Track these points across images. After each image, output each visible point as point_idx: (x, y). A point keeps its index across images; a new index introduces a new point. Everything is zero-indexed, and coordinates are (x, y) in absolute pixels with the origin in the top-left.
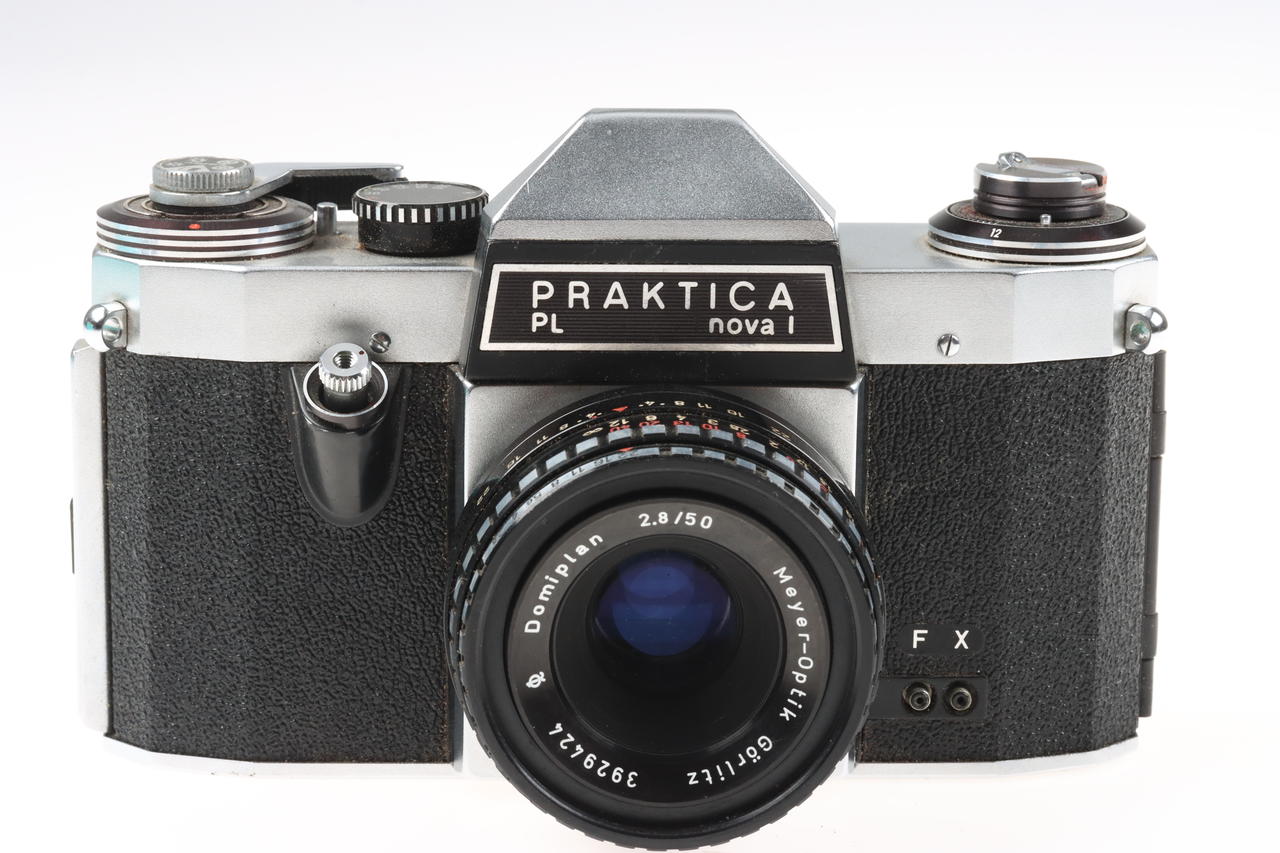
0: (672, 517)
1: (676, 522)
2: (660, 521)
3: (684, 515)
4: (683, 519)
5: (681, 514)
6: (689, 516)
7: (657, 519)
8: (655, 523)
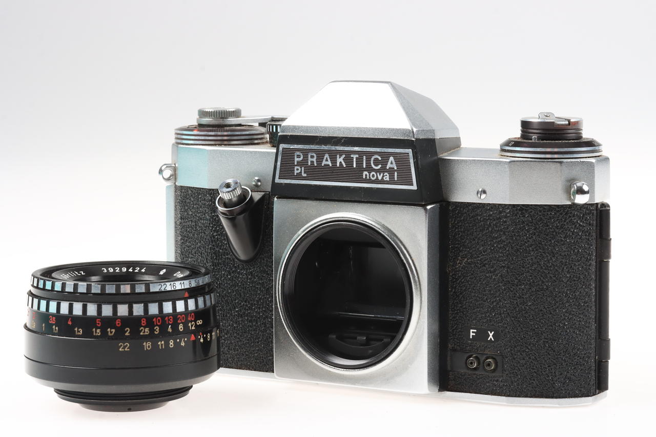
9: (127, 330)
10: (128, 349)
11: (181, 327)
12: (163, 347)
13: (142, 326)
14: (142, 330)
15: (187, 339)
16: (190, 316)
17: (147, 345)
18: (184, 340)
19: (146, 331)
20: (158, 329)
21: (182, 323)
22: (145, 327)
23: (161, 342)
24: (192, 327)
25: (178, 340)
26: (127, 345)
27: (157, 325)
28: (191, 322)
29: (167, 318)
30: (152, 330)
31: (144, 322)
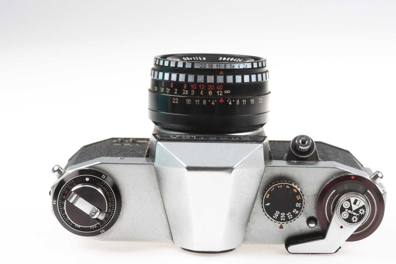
9: (176, 90)
10: (177, 102)
11: (210, 93)
12: (199, 104)
13: (184, 89)
14: (184, 91)
15: (217, 100)
16: (219, 86)
17: (188, 101)
18: (214, 101)
19: (186, 92)
20: (194, 92)
21: (211, 90)
22: (186, 90)
23: (197, 100)
24: (219, 94)
25: (210, 101)
26: (177, 100)
27: (193, 89)
28: (219, 90)
29: (200, 86)
30: (190, 92)
31: (185, 86)
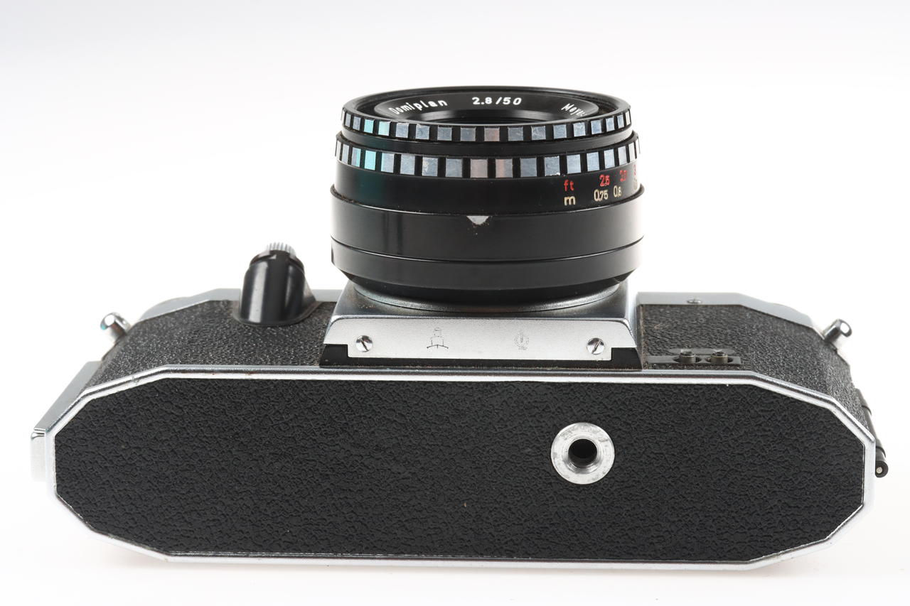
0: (494, 101)
1: (497, 103)
2: (486, 102)
3: (503, 99)
4: (502, 101)
5: (501, 98)
6: (506, 99)
7: (484, 101)
8: (483, 103)
